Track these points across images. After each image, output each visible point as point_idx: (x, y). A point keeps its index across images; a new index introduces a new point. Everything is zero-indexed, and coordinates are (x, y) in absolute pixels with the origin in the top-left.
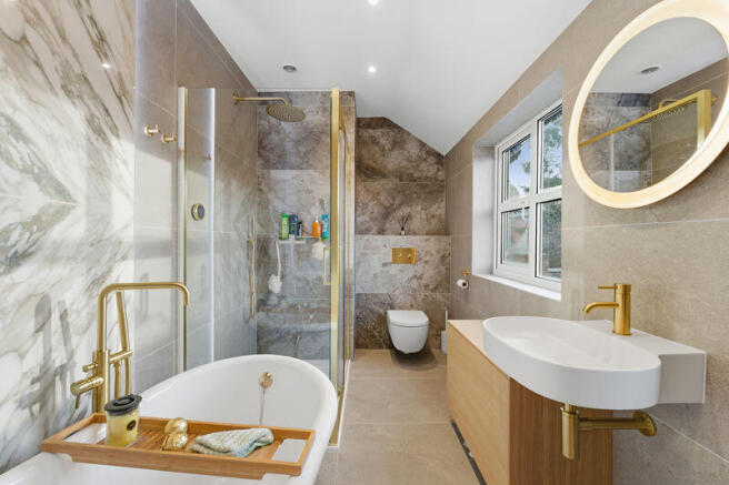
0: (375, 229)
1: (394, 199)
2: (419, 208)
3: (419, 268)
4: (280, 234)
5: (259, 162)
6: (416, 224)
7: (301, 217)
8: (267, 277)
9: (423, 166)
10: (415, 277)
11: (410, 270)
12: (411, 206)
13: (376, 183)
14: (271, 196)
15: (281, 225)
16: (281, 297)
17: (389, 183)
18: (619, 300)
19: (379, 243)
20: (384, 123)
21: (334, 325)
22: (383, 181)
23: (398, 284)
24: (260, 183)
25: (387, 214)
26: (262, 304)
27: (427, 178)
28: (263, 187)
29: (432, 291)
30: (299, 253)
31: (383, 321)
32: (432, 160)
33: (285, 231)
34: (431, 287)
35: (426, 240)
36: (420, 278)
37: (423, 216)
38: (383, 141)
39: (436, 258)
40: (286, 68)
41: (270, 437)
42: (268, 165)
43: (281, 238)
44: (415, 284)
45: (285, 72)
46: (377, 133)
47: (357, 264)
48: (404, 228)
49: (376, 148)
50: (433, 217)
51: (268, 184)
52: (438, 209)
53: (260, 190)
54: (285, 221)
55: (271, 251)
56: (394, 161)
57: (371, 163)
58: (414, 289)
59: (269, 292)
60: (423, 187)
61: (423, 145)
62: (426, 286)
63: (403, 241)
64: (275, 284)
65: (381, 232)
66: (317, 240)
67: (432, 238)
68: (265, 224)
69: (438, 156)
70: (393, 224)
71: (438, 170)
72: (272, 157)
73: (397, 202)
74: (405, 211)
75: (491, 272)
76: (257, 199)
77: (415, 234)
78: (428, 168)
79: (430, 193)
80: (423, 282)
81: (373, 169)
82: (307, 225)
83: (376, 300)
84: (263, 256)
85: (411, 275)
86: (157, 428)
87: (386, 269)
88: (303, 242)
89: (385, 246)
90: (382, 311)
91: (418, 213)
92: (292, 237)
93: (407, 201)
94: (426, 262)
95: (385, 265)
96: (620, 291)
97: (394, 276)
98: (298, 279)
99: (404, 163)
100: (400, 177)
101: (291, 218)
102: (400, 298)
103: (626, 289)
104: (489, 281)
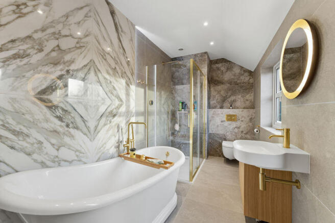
0: (219, 106)
1: (227, 93)
2: (240, 97)
3: (238, 123)
5: (172, 83)
6: (238, 104)
7: (186, 103)
8: (174, 125)
9: (242, 78)
10: (236, 127)
11: (234, 124)
12: (235, 95)
13: (219, 87)
14: (176, 95)
15: (179, 106)
16: (179, 132)
17: (226, 86)
18: (285, 135)
19: (219, 112)
20: (223, 60)
22: (222, 86)
23: (228, 130)
24: (172, 91)
25: (224, 100)
26: (173, 134)
27: (243, 83)
28: (173, 92)
29: (245, 134)
30: (185, 116)
31: (220, 145)
32: (246, 74)
33: (180, 108)
34: (244, 132)
35: (243, 111)
36: (239, 128)
37: (242, 100)
38: (222, 69)
39: (248, 119)
40: (180, 50)
41: (163, 162)
42: (175, 84)
43: (179, 111)
44: (236, 130)
46: (219, 65)
48: (232, 106)
49: (219, 72)
50: (247, 100)
51: (175, 91)
52: (250, 97)
53: (172, 93)
54: (181, 104)
55: (176, 115)
56: (227, 76)
58: (236, 133)
59: (175, 130)
60: (242, 87)
61: (242, 68)
62: (242, 132)
63: (231, 112)
64: (177, 127)
65: (222, 107)
67: (246, 110)
68: (174, 105)
69: (250, 73)
70: (227, 104)
71: (250, 78)
72: (176, 81)
73: (229, 94)
74: (233, 98)
75: (271, 126)
76: (171, 97)
77: (238, 108)
78: (245, 78)
79: (246, 89)
80: (241, 130)
81: (217, 80)
82: (188, 105)
83: (218, 136)
84: (173, 116)
85: (235, 126)
86: (139, 156)
87: (222, 123)
88: (187, 112)
89: (222, 113)
90: (221, 141)
91: (240, 100)
92: (183, 110)
93: (234, 93)
94: (242, 121)
95: (222, 122)
97: (226, 127)
99: (232, 77)
100: (230, 83)
101: (183, 103)
102: (229, 136)
103: (288, 131)
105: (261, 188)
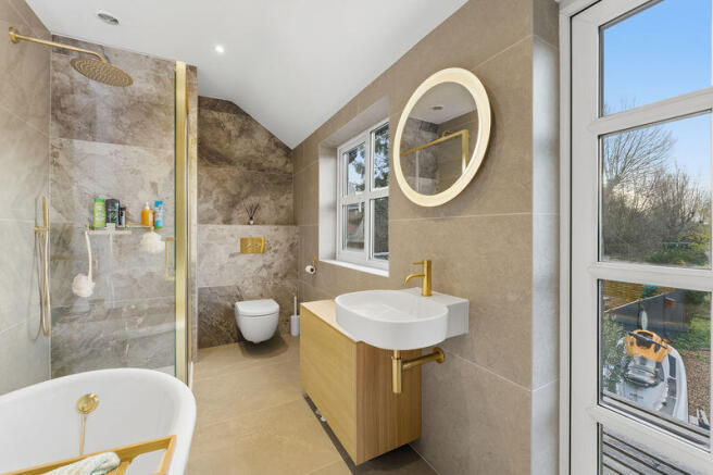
0: (220, 219)
1: (241, 187)
2: (268, 198)
3: (269, 257)
4: (91, 222)
5: (53, 127)
6: (264, 213)
7: (124, 203)
8: (70, 277)
9: (271, 157)
10: (264, 266)
11: (260, 261)
12: (258, 195)
13: (221, 169)
14: (75, 173)
15: (92, 212)
16: (94, 302)
17: (237, 171)
18: (425, 273)
19: (225, 233)
20: (231, 107)
21: (181, 324)
22: (228, 168)
23: (247, 276)
24: (55, 155)
25: (233, 203)
26: (62, 314)
27: (275, 169)
28: (61, 159)
29: (281, 278)
30: (120, 246)
31: (231, 313)
32: (280, 152)
33: (99, 217)
34: (280, 275)
35: (276, 230)
36: (270, 267)
37: (272, 207)
38: (229, 126)
39: (286, 246)
40: (101, 16)
41: (115, 460)
42: (68, 131)
43: (92, 228)
44: (264, 273)
45: (100, 21)
46: (223, 116)
47: (200, 256)
48: (253, 216)
49: (221, 132)
50: (282, 207)
51: (70, 159)
52: (287, 200)
53: (57, 165)
54: (99, 207)
55: (75, 244)
56: (241, 147)
57: (215, 147)
58: (263, 279)
59: (73, 297)
60: (271, 178)
61: (271, 136)
62: (276, 274)
63: (252, 231)
64: (85, 286)
65: (227, 221)
66: (148, 230)
67: (282, 228)
68: (65, 209)
69: (287, 149)
70: (237, 214)
71: (287, 162)
72: (77, 123)
73: (245, 191)
74: (253, 200)
75: (334, 258)
76: (51, 176)
77: (264, 223)
78: (277, 160)
79: (279, 184)
80: (274, 270)
81: (218, 153)
82: (133, 211)
83: (223, 293)
84: (62, 249)
85: (261, 263)
87: (233, 260)
88: (126, 232)
89: (232, 236)
90: (229, 304)
91: (267, 203)
92: (111, 226)
93: (256, 189)
94: (276, 251)
95: (232, 255)
96: (426, 265)
97: (243, 267)
98: (120, 277)
99: (253, 152)
100: (248, 166)
101: (109, 203)
102: (249, 288)
103: (429, 263)
104: (333, 266)
105: (396, 388)
